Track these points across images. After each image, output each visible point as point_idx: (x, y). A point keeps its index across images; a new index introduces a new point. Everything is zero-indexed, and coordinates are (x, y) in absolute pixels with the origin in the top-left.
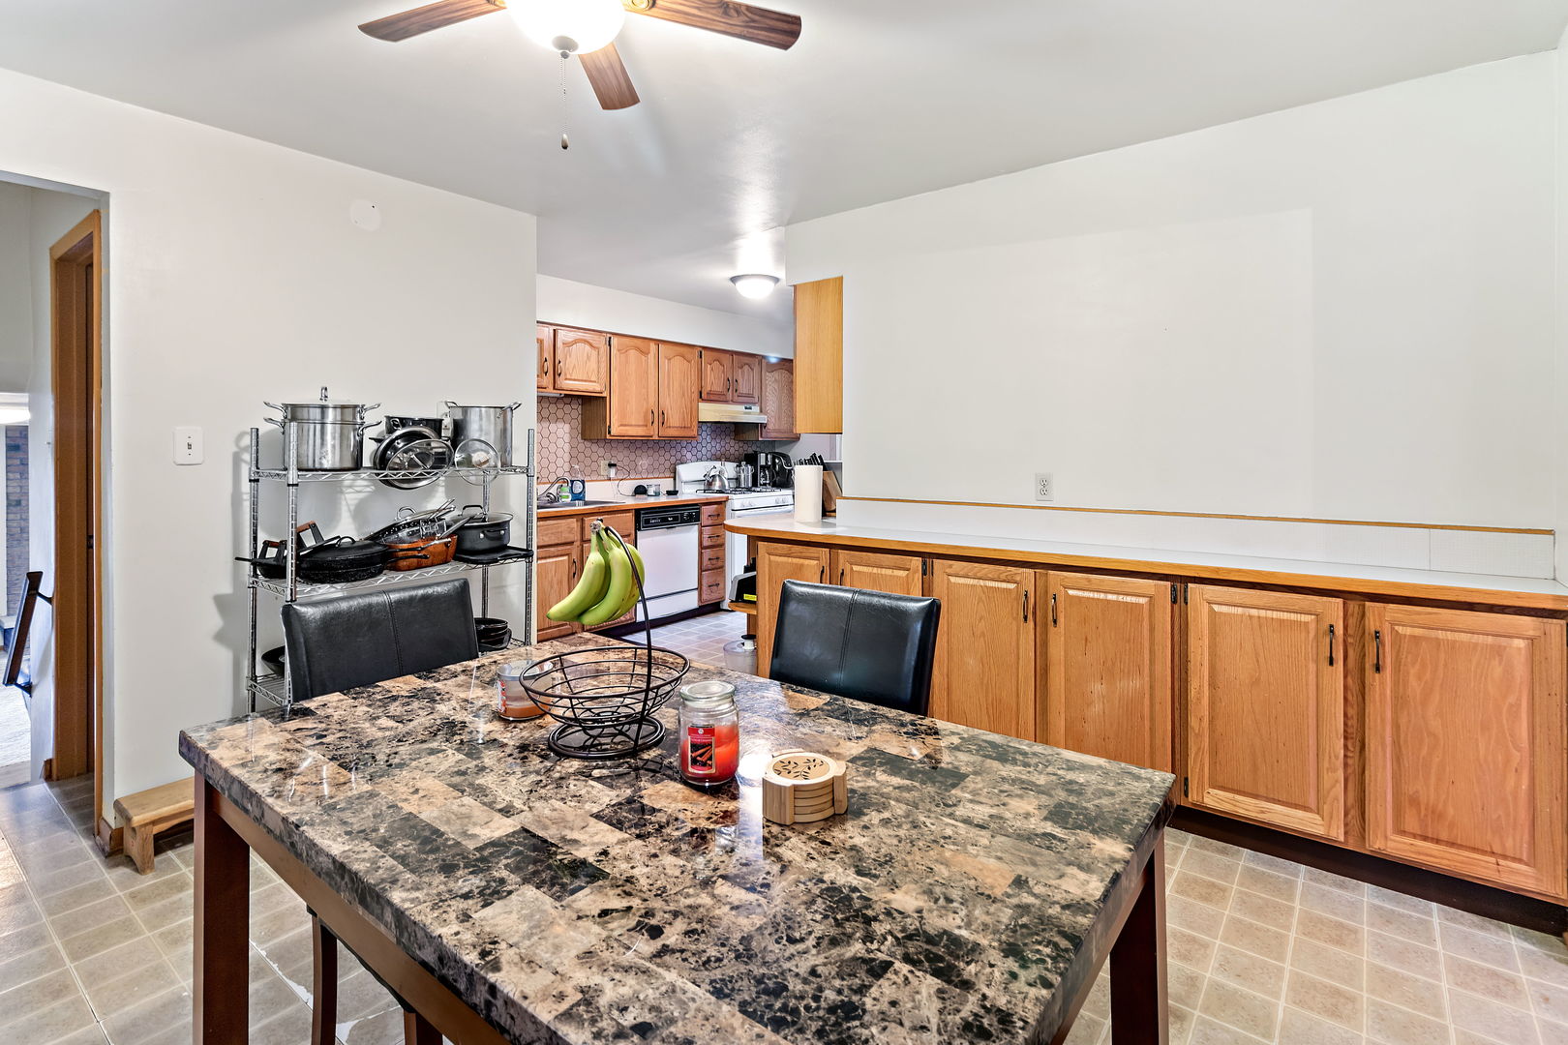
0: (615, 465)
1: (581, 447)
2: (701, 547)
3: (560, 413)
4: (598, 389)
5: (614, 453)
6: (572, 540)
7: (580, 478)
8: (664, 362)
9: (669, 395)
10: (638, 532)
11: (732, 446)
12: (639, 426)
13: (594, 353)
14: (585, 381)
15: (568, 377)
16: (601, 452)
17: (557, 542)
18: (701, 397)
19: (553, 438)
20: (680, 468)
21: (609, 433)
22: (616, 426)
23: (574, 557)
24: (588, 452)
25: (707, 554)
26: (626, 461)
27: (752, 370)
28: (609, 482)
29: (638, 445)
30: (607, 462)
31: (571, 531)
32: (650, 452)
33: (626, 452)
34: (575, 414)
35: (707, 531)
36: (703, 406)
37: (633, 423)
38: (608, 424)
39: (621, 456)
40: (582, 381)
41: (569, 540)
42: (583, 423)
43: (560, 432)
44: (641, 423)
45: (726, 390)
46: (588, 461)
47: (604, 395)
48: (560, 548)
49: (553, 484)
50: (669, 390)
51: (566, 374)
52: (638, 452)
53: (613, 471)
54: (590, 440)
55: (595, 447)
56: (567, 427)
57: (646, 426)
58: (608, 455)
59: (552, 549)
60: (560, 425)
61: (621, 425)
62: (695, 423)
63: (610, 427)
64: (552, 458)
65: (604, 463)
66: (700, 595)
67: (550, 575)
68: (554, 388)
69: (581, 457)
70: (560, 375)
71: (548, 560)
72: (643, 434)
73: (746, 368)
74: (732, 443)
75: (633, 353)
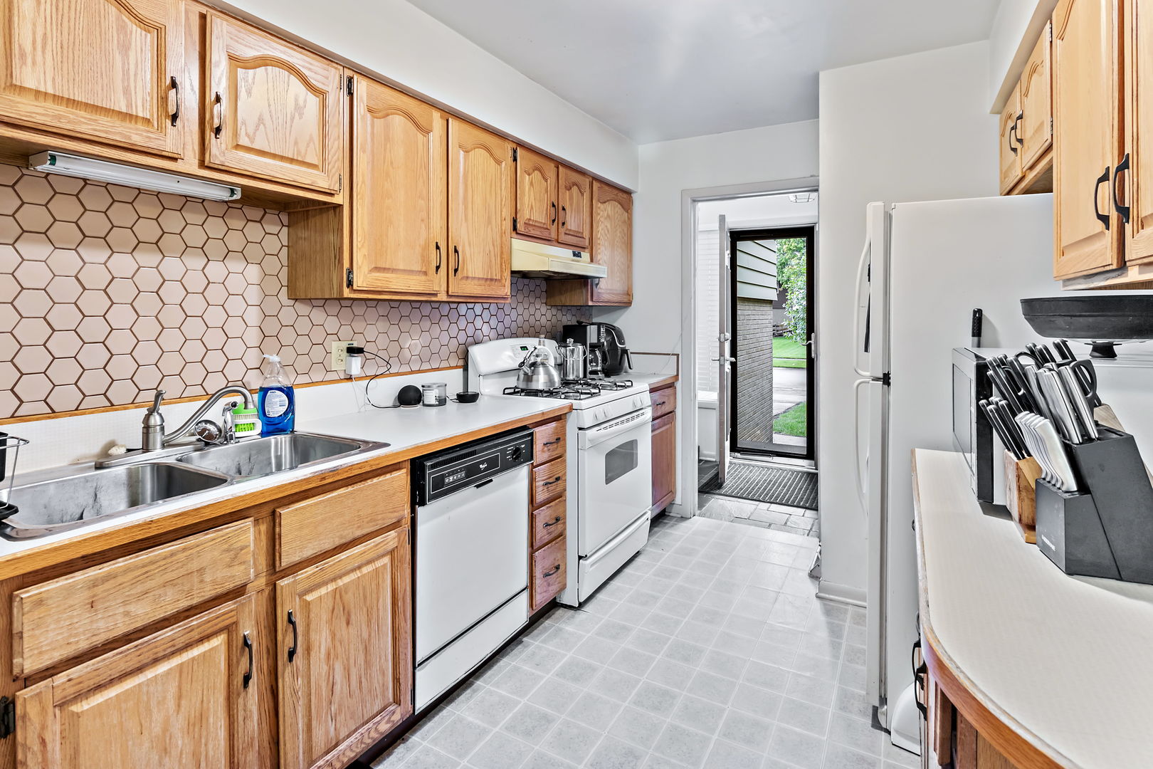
0: (360, 351)
1: (288, 315)
2: (533, 504)
3: (235, 240)
4: (323, 184)
5: (358, 326)
6: (238, 582)
7: (284, 381)
8: (458, 157)
9: (466, 219)
10: (420, 510)
11: (543, 314)
12: (411, 272)
13: (313, 101)
14: (292, 160)
15: (244, 141)
16: (332, 324)
17: (184, 604)
18: (515, 228)
19: (215, 293)
20: (475, 351)
21: (350, 284)
22: (365, 269)
23: (248, 629)
24: (303, 324)
25: (543, 515)
26: (382, 342)
27: (583, 195)
28: (349, 384)
29: (405, 310)
30: (345, 345)
31: (236, 555)
32: (426, 324)
33: (382, 325)
34: (272, 244)
35: (542, 473)
36: (518, 244)
37: (401, 267)
38: (346, 265)
39: (372, 332)
40: (282, 158)
41: (229, 586)
42: (292, 266)
43: (235, 283)
44: (417, 267)
45: (549, 222)
46: (303, 346)
47: (337, 200)
48: (194, 621)
49: (212, 398)
50: (466, 208)
51: (236, 134)
52: (405, 325)
53: (356, 361)
54: (308, 300)
55: (318, 315)
56: (253, 272)
57: (425, 273)
58: (346, 331)
59: (167, 633)
60: (236, 265)
61: (377, 269)
62: (507, 275)
63: (350, 271)
64: (214, 339)
65: (337, 348)
66: (531, 597)
67: (158, 718)
68: (202, 164)
69: (287, 336)
70: (218, 130)
71: (149, 674)
72: (420, 289)
73: (575, 189)
74: (544, 309)
75: (398, 121)
